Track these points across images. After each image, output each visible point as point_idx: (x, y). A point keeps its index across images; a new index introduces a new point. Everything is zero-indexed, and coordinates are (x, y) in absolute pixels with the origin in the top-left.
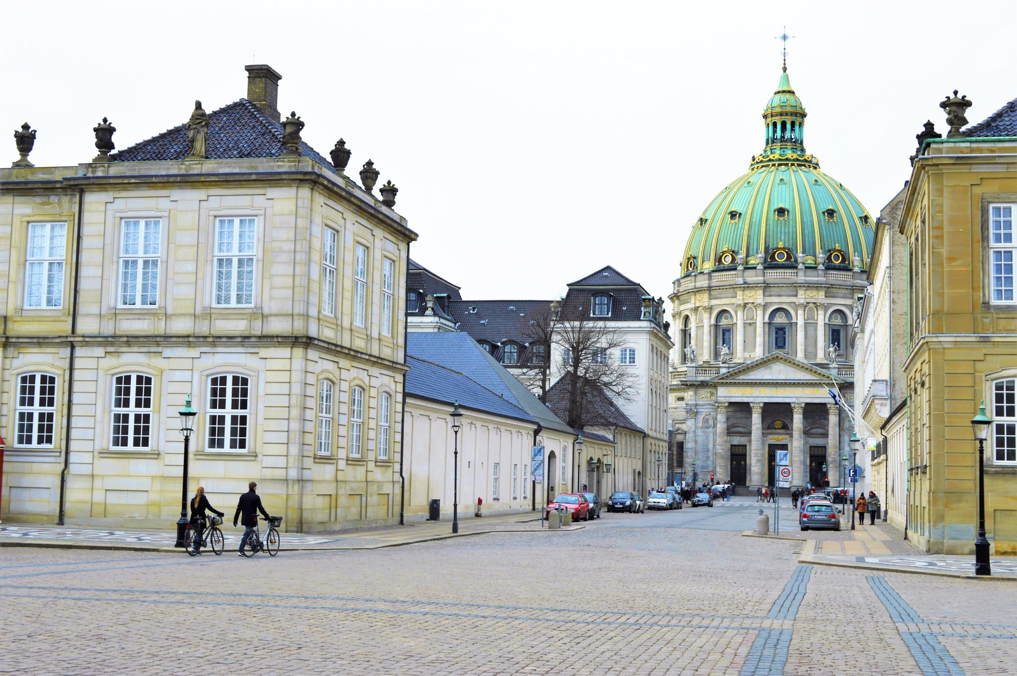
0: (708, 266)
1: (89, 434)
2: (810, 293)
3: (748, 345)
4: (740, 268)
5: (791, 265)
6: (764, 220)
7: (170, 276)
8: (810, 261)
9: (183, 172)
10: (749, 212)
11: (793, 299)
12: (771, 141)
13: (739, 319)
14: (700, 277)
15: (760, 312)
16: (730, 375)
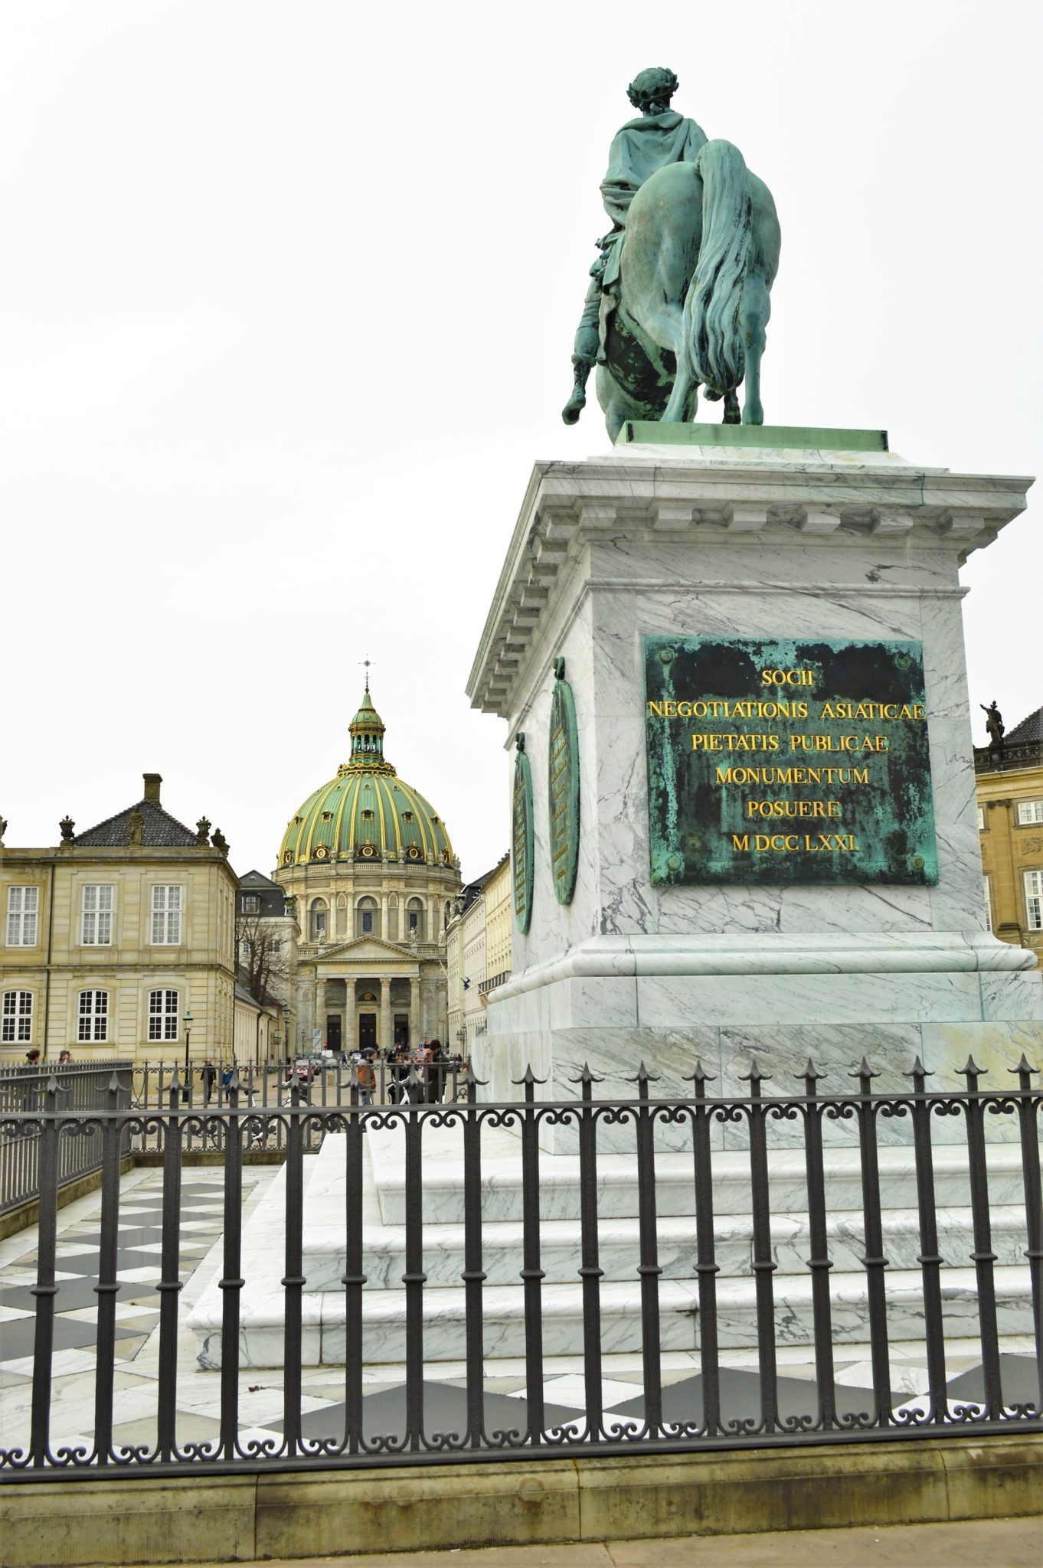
0: (305, 859)
1: (62, 1032)
2: (395, 883)
3: (341, 927)
4: (333, 861)
5: (376, 859)
6: (353, 820)
7: (120, 923)
8: (392, 856)
9: (128, 855)
10: (340, 813)
11: (378, 889)
12: (355, 753)
13: (332, 905)
14: (297, 869)
15: (350, 900)
16: (329, 955)
